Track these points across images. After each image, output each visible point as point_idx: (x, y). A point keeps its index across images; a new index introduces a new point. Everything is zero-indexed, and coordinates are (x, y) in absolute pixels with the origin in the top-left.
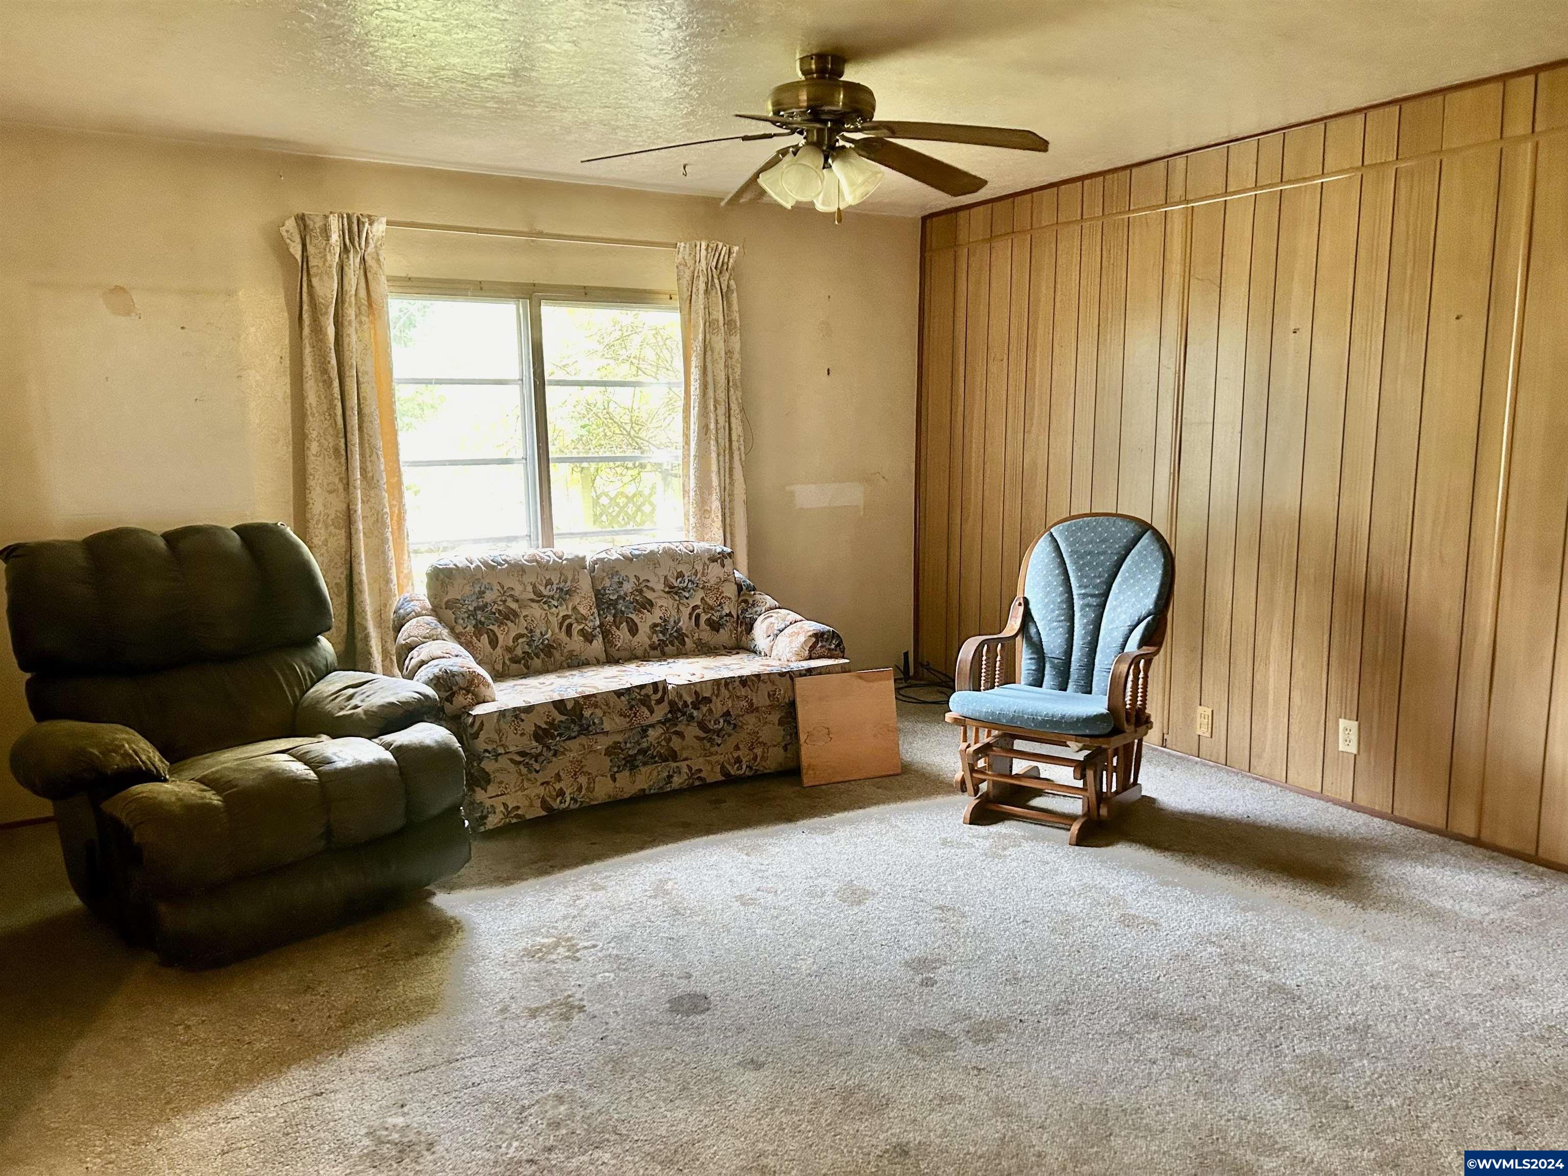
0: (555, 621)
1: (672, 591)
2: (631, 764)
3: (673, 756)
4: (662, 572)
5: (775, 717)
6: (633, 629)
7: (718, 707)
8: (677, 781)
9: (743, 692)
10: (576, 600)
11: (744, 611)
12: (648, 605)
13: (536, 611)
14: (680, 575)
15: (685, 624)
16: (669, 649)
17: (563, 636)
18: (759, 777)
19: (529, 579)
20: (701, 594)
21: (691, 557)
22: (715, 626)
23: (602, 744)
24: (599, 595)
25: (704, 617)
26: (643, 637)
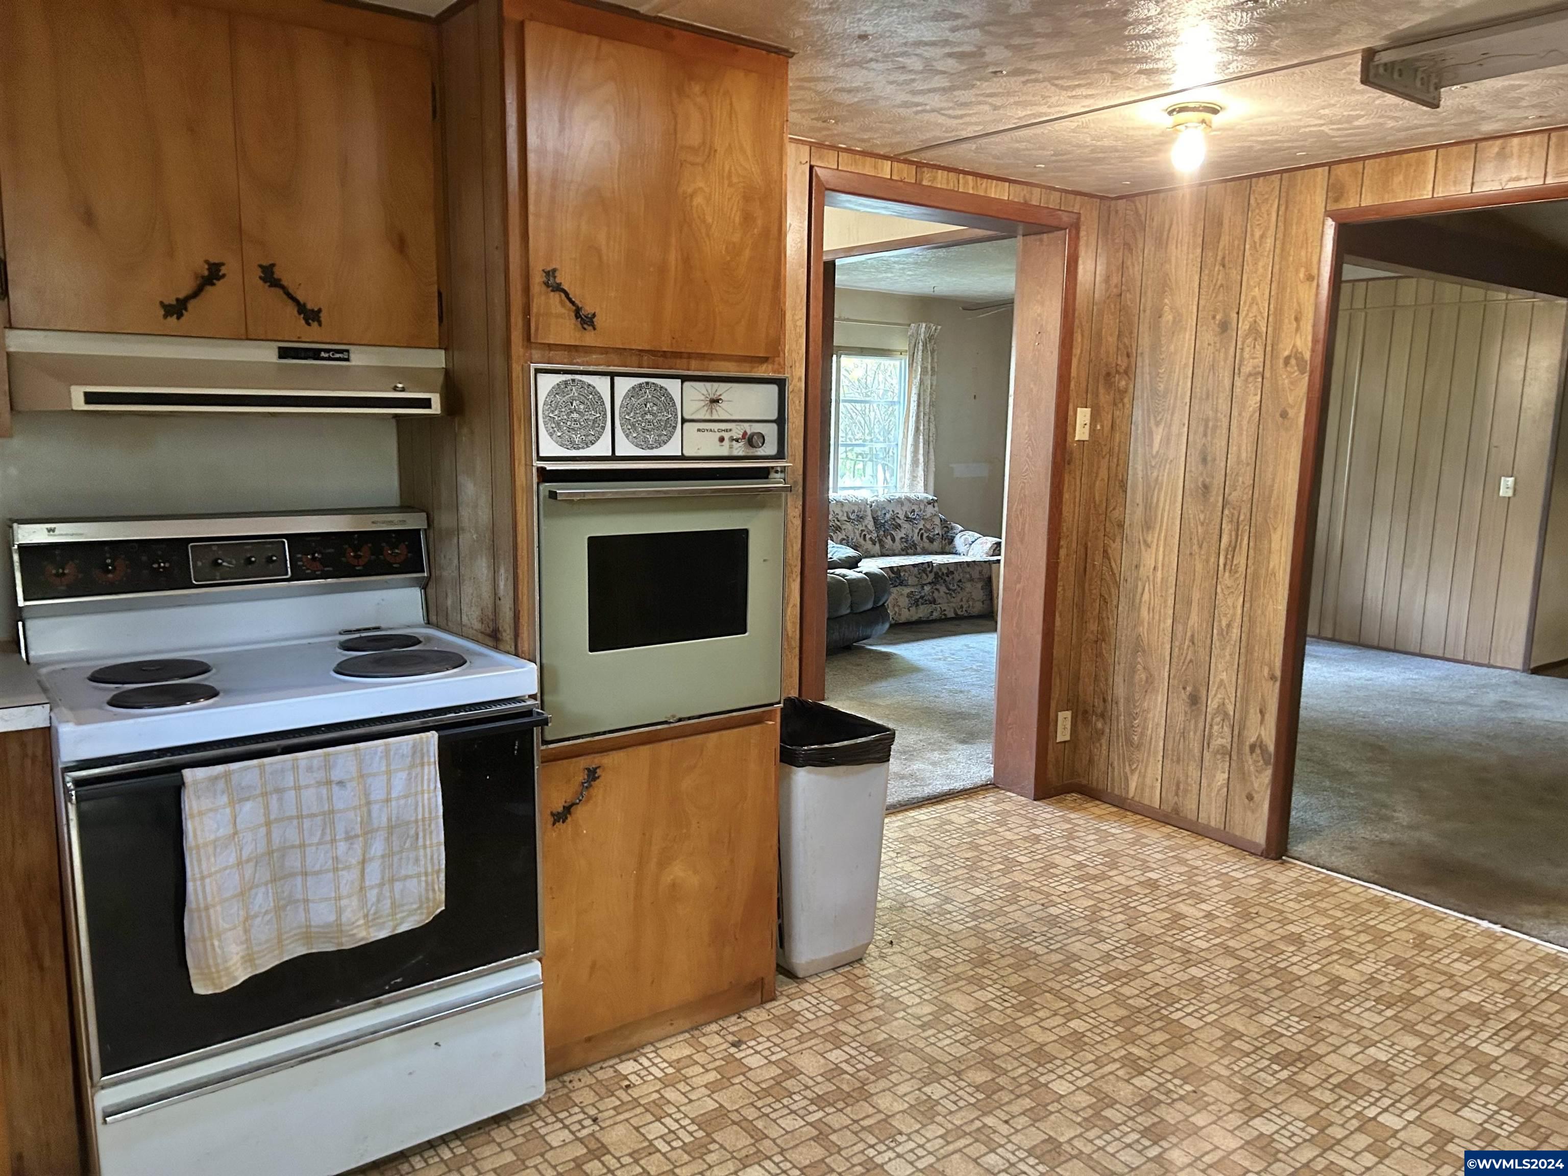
0: (858, 533)
1: (908, 519)
2: (916, 603)
3: (934, 602)
4: (905, 508)
5: (979, 585)
6: (893, 540)
7: (957, 577)
8: (936, 615)
9: (968, 569)
10: (866, 522)
11: (947, 532)
12: (898, 527)
13: (848, 526)
14: (913, 511)
15: (916, 538)
16: (910, 551)
17: (861, 540)
18: (971, 617)
19: (846, 509)
20: (922, 522)
21: (918, 502)
22: (931, 540)
23: (907, 590)
24: (875, 519)
25: (925, 535)
26: (898, 545)
